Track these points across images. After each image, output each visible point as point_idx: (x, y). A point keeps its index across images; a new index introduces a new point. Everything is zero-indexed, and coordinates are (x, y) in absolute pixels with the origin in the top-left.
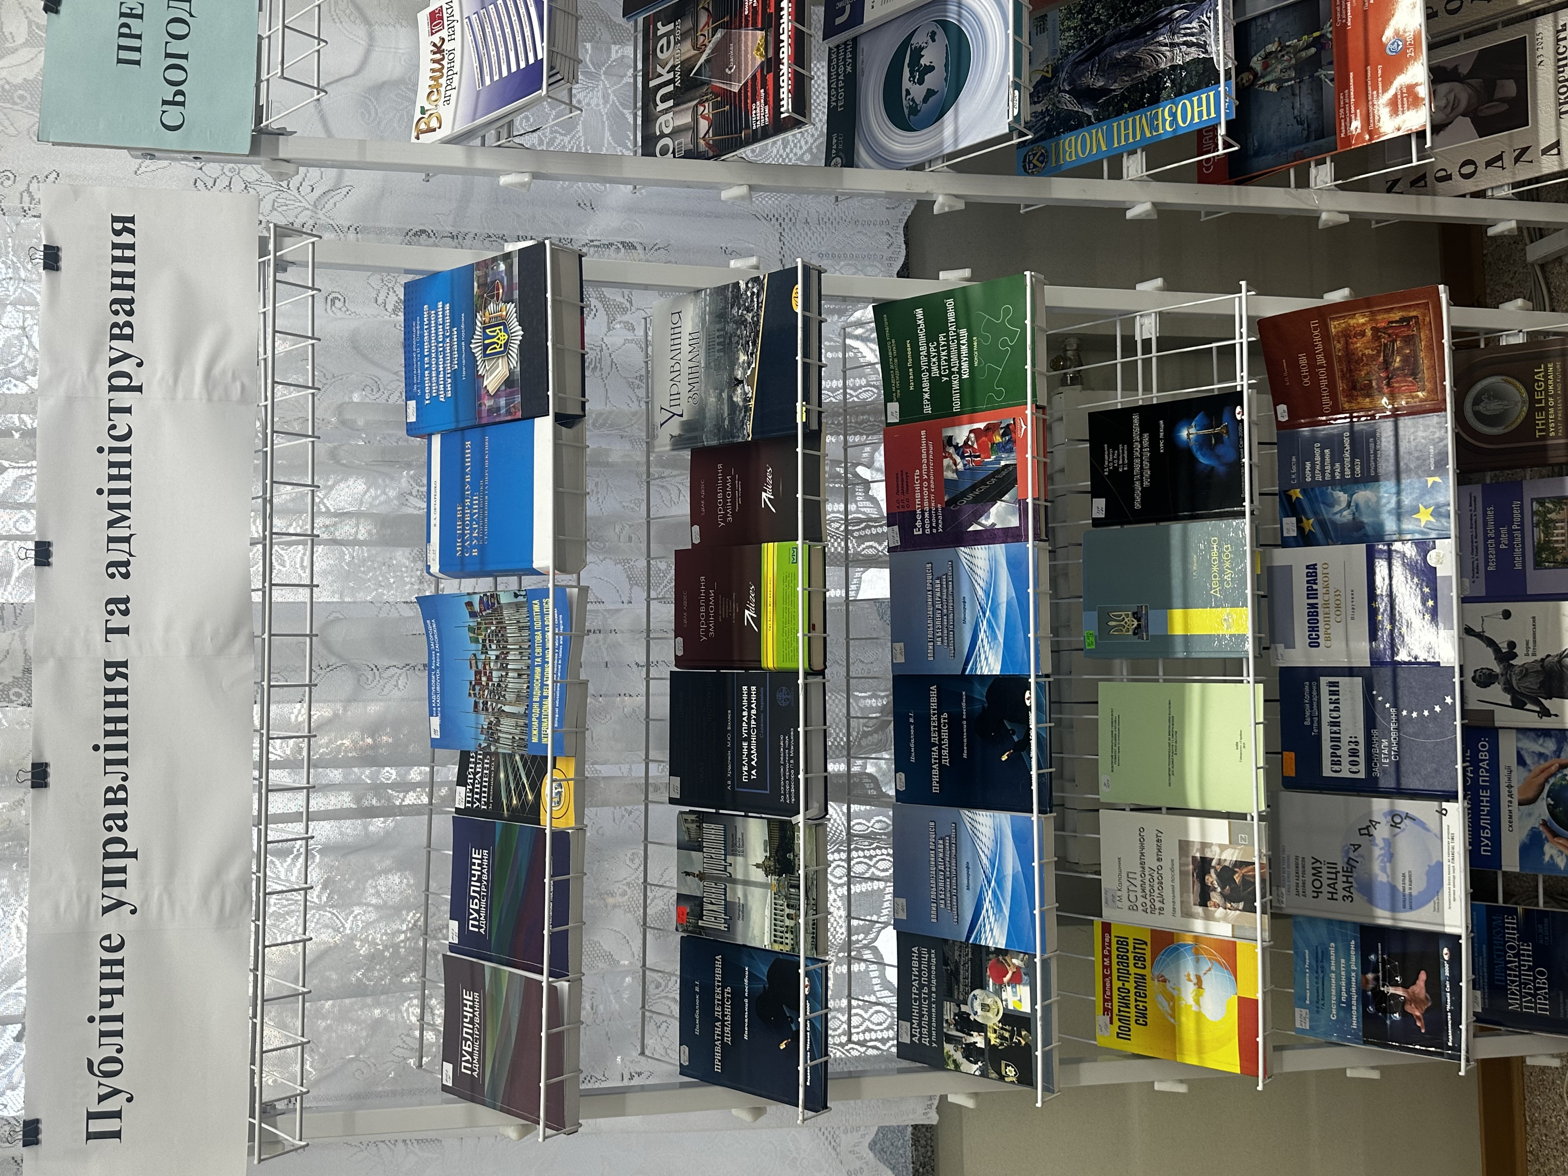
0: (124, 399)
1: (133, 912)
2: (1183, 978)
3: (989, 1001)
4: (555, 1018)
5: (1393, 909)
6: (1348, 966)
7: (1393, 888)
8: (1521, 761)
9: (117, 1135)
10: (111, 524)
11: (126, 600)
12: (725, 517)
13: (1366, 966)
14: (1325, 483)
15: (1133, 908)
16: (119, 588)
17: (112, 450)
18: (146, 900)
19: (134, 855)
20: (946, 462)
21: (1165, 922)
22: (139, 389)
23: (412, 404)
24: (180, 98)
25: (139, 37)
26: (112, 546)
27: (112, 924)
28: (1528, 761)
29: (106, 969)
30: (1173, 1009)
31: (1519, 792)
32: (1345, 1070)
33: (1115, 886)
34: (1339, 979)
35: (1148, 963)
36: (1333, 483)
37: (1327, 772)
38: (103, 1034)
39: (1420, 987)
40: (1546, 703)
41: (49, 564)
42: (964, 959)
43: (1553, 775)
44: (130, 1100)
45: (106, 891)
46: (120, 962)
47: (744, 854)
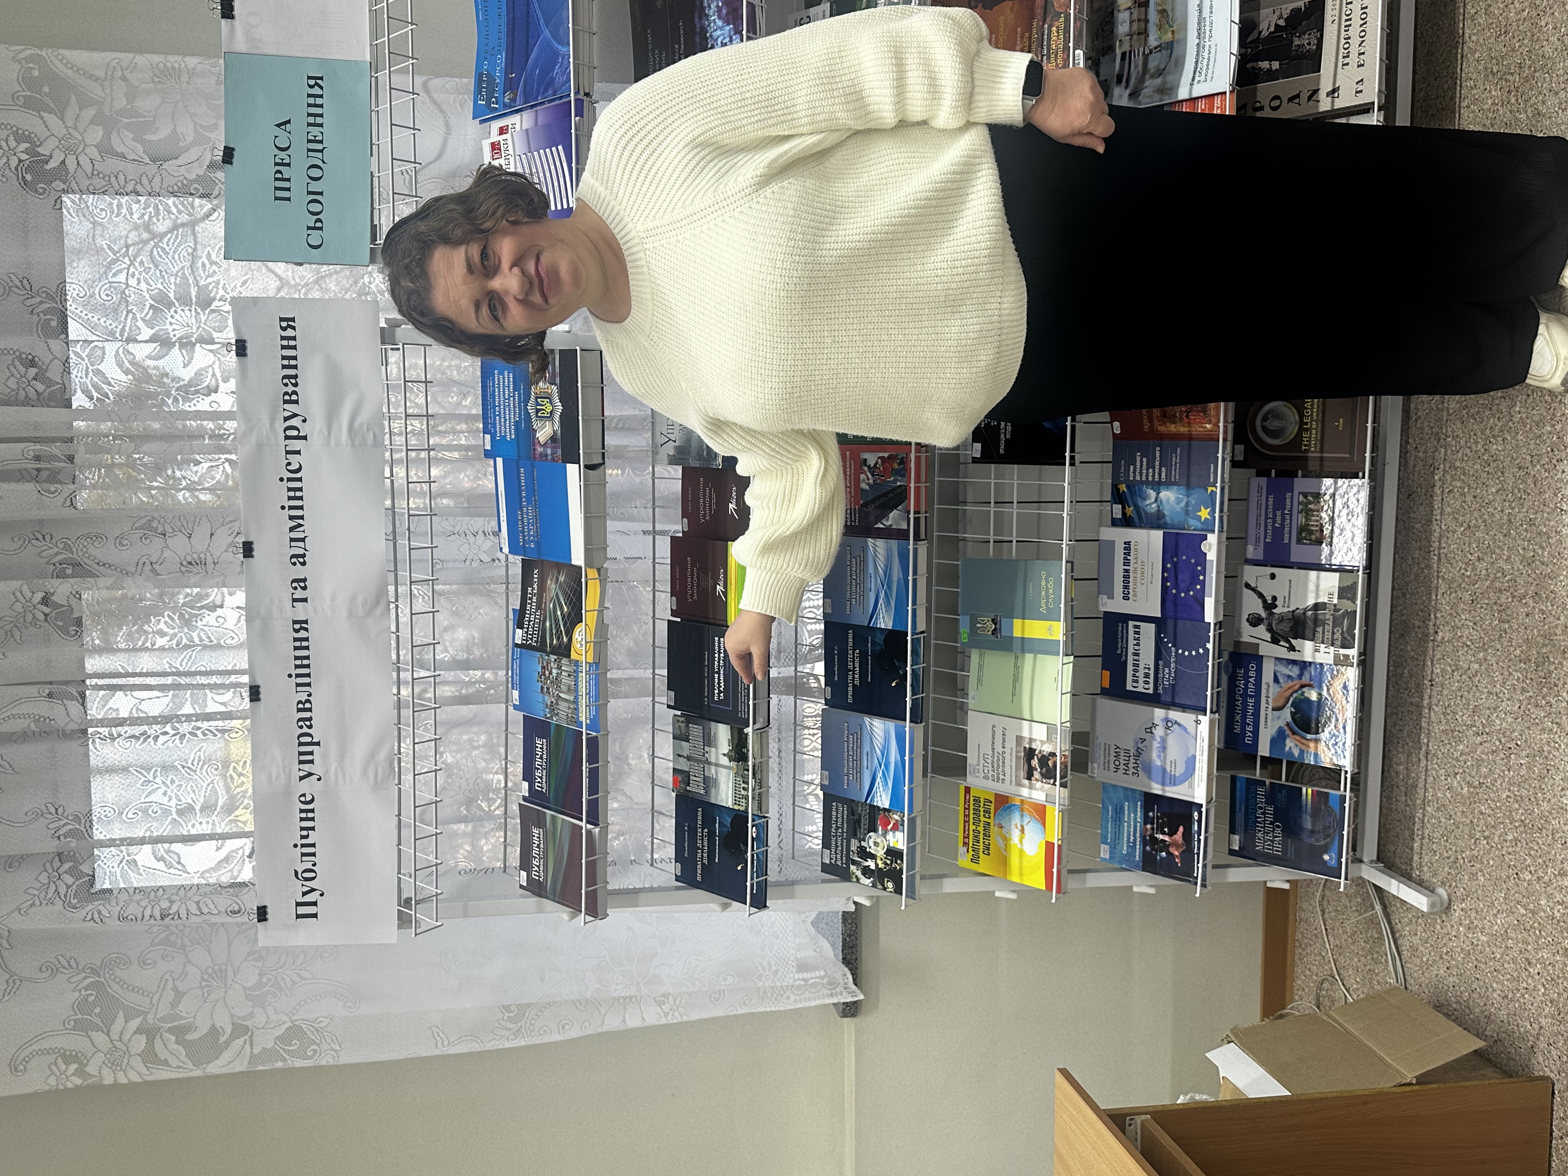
0: (296, 445)
1: (319, 779)
2: (1013, 827)
3: (878, 840)
4: (591, 851)
5: (1163, 784)
6: (1135, 819)
7: (1164, 770)
8: (1276, 680)
9: (315, 916)
10: (292, 529)
11: (305, 580)
12: (705, 516)
13: (1147, 820)
14: (1141, 482)
15: (986, 778)
16: (299, 572)
17: (289, 480)
18: (327, 772)
19: (318, 744)
20: (862, 476)
21: (1005, 788)
22: (305, 438)
23: (488, 437)
24: (319, 225)
25: (289, 180)
26: (293, 544)
27: (306, 787)
28: (1281, 680)
29: (304, 815)
30: (1006, 846)
31: (1274, 700)
32: (1131, 887)
33: (976, 762)
34: (1129, 827)
35: (992, 815)
36: (1147, 483)
37: (1129, 687)
38: (303, 855)
39: (1179, 836)
40: (1293, 642)
41: (252, 556)
42: (864, 813)
43: (1296, 691)
44: (322, 895)
45: (301, 766)
46: (312, 811)
47: (716, 747)
